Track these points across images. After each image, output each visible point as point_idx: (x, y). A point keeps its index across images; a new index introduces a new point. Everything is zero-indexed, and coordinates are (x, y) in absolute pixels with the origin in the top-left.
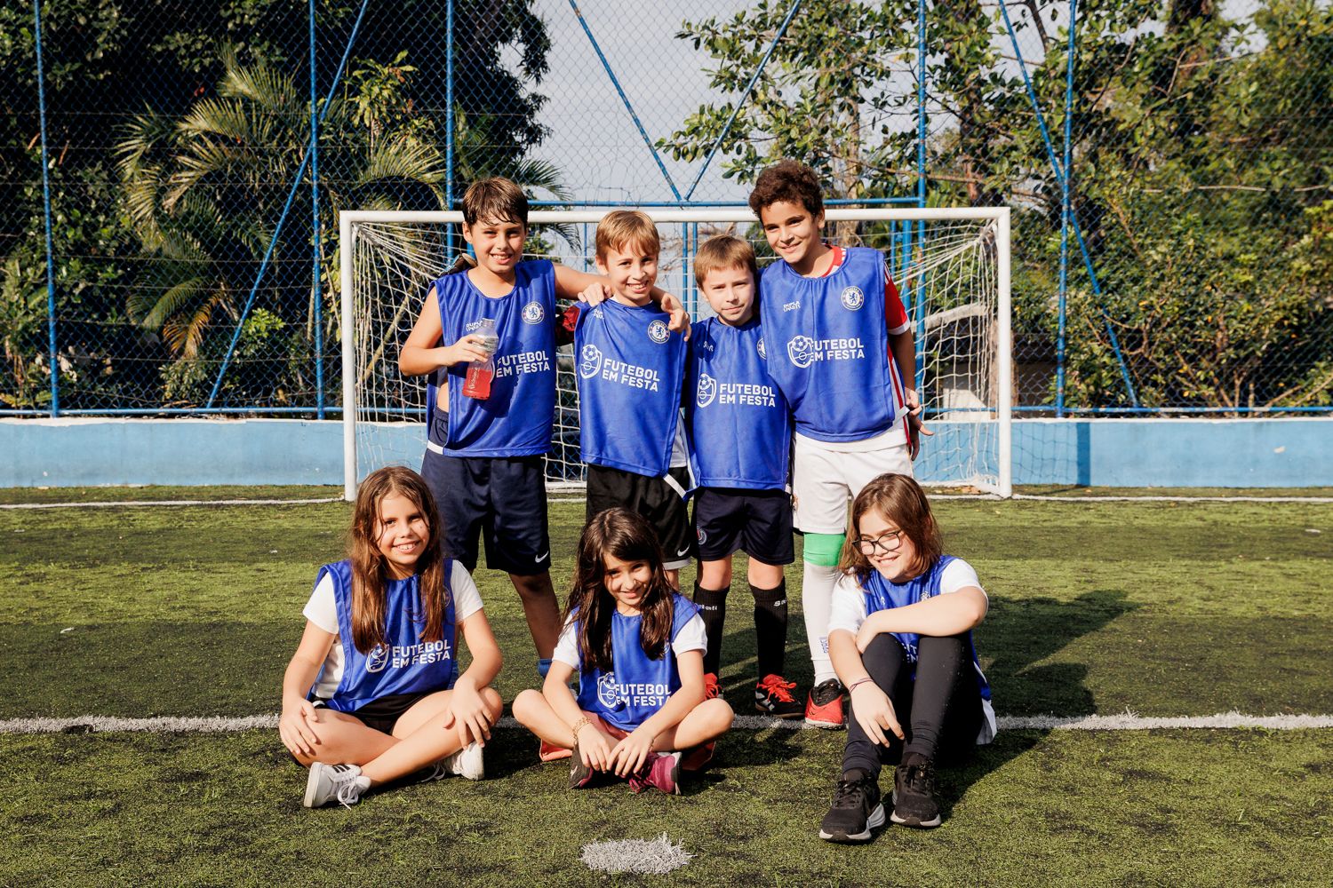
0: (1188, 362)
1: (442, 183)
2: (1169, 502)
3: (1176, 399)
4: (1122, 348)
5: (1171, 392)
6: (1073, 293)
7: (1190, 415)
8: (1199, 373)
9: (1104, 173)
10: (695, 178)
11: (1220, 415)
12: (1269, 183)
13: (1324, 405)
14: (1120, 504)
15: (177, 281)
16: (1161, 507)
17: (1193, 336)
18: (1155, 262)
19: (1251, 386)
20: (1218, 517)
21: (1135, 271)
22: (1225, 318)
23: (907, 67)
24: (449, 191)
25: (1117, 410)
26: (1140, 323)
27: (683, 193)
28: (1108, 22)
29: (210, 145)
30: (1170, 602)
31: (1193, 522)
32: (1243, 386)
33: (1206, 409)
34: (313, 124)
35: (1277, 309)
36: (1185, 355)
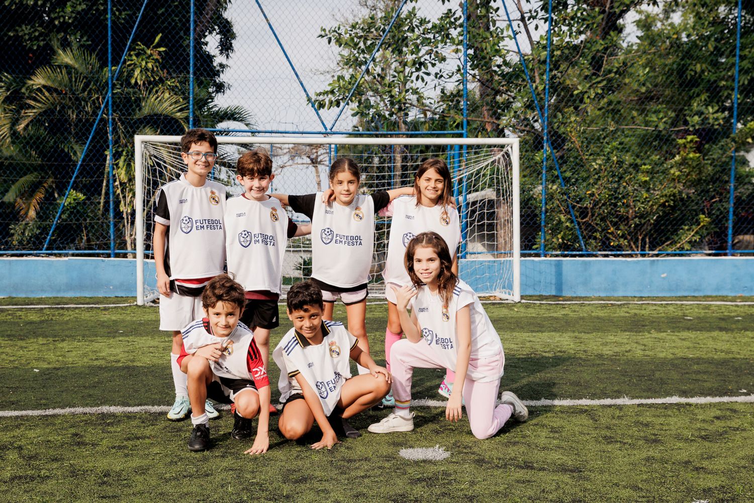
0: (613, 226)
1: (187, 119)
2: (608, 304)
3: (607, 247)
4: (576, 217)
5: (604, 243)
6: (550, 186)
7: (615, 256)
8: (619, 232)
9: (567, 118)
10: (335, 118)
11: (631, 256)
12: (657, 126)
13: (687, 250)
14: (581, 305)
15: (25, 174)
16: (604, 306)
17: (616, 211)
18: (595, 169)
19: (647, 240)
20: (636, 311)
21: (585, 175)
22: (634, 201)
23: (456, 56)
24: (191, 123)
25: (574, 253)
26: (587, 204)
27: (329, 127)
28: (568, 33)
29: (47, 94)
30: (627, 352)
31: (623, 314)
32: (643, 239)
33: (624, 253)
34: (110, 82)
35: (662, 196)
36: (611, 222)
